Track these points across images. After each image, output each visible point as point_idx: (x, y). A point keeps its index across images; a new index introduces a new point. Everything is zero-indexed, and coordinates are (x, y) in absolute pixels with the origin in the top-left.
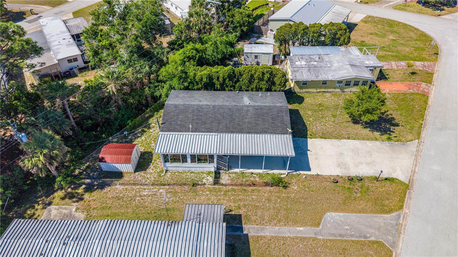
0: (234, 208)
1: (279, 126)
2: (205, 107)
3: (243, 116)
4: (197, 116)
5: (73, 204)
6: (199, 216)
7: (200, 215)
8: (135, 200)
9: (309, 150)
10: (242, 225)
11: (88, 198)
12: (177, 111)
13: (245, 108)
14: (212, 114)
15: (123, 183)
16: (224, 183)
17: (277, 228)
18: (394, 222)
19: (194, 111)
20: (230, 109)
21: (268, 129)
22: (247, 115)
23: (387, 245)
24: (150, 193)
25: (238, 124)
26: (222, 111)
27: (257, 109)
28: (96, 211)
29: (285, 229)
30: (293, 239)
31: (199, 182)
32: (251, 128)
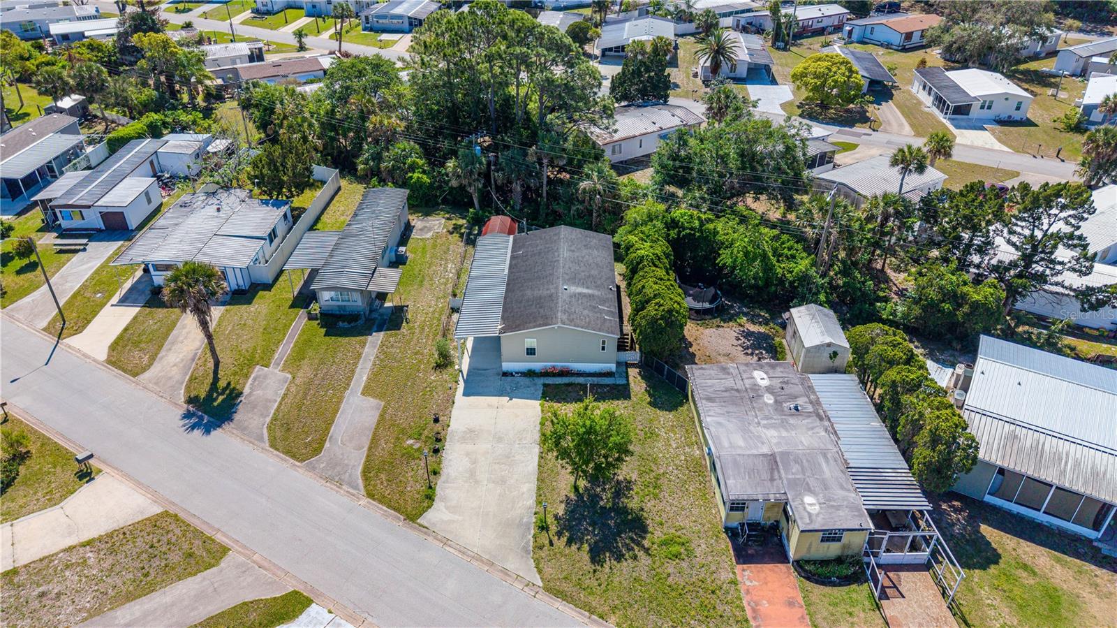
9: (510, 399)
10: (384, 331)
17: (372, 358)
23: (312, 459)
29: (368, 365)
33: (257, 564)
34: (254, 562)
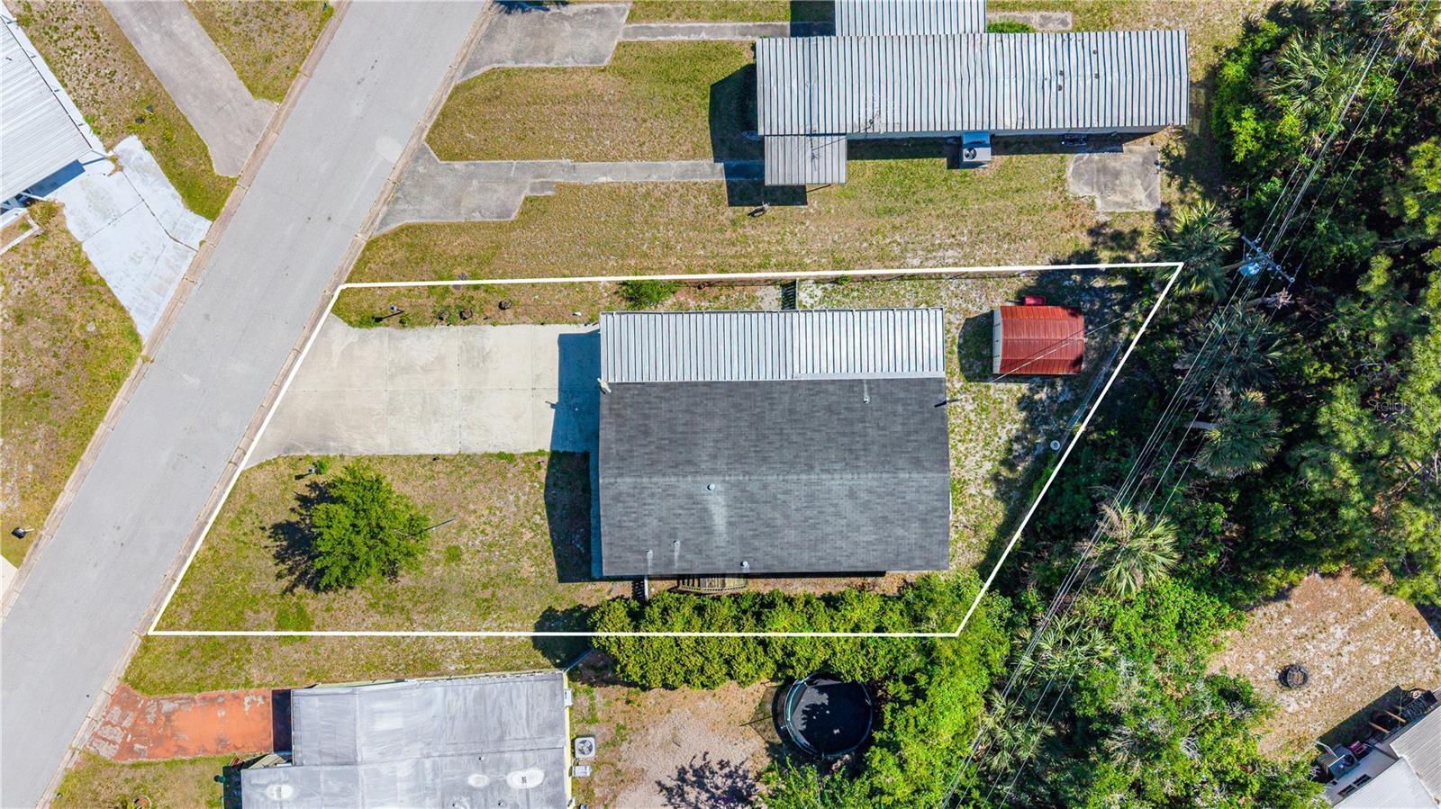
0: (746, 223)
1: (631, 406)
2: (837, 466)
3: (727, 437)
4: (853, 433)
5: (1108, 219)
6: (815, 152)
7: (813, 157)
8: (971, 232)
9: (553, 406)
10: (727, 182)
11: (1079, 234)
12: (910, 447)
13: (721, 464)
14: (813, 439)
15: (1012, 280)
16: (771, 288)
17: (654, 178)
18: (401, 206)
19: (865, 450)
20: (765, 459)
21: (661, 397)
22: (717, 441)
23: (432, 152)
24: (940, 254)
25: (741, 410)
26: (788, 454)
27: (689, 462)
28: (1049, 202)
29: (637, 178)
30: (622, 157)
31: (830, 289)
32: (707, 399)
33: (261, 142)
34: (265, 137)
